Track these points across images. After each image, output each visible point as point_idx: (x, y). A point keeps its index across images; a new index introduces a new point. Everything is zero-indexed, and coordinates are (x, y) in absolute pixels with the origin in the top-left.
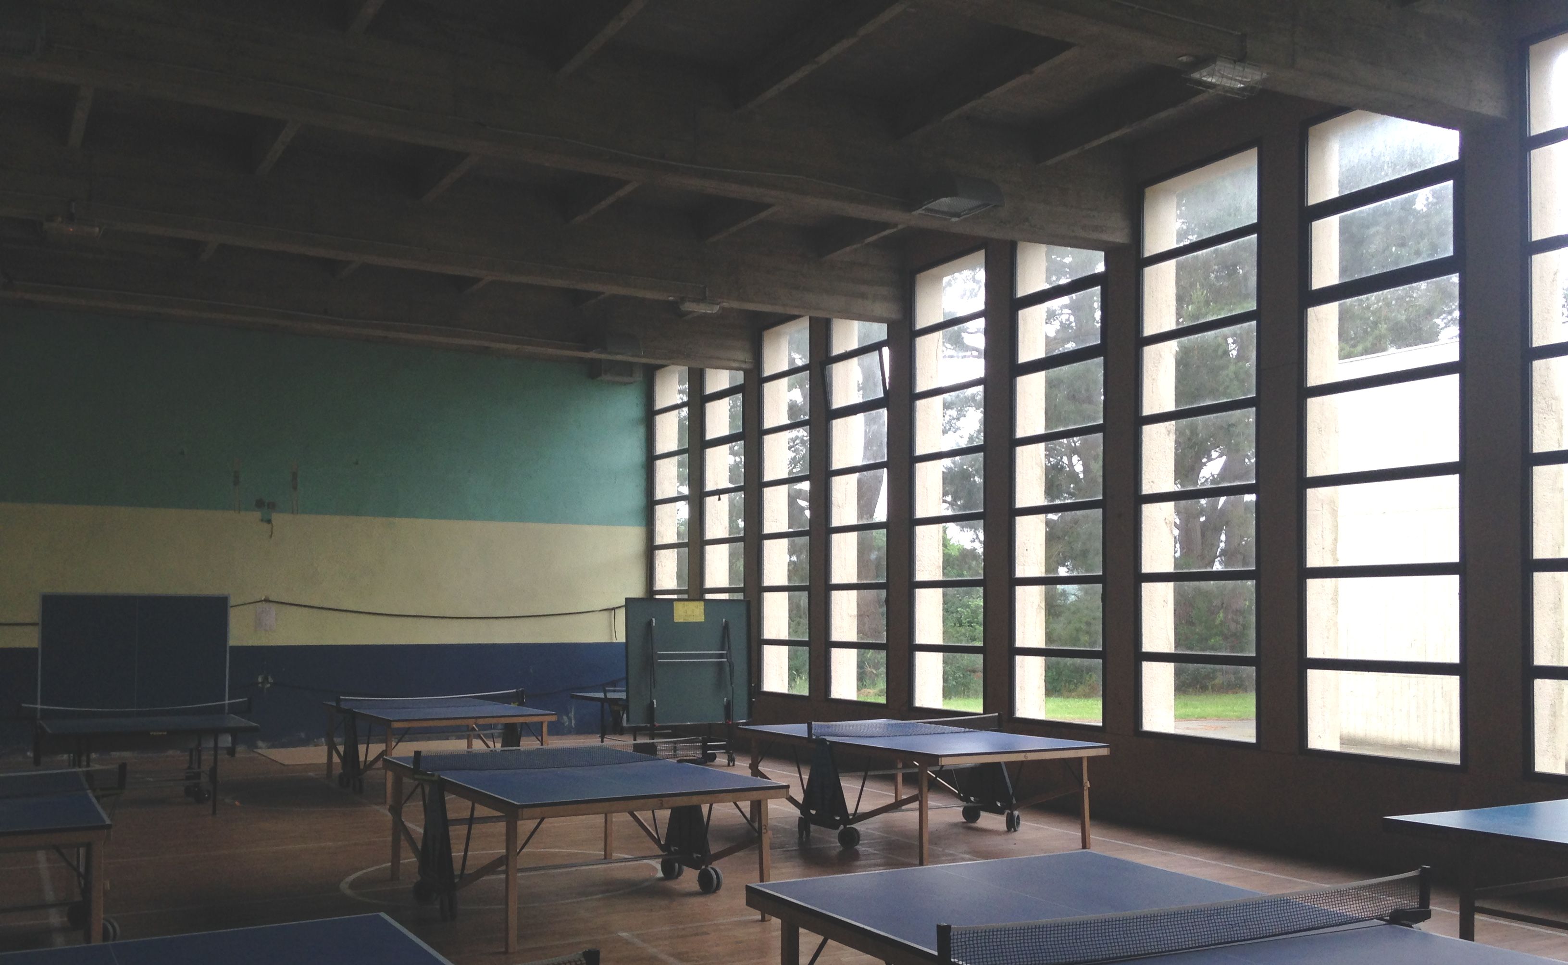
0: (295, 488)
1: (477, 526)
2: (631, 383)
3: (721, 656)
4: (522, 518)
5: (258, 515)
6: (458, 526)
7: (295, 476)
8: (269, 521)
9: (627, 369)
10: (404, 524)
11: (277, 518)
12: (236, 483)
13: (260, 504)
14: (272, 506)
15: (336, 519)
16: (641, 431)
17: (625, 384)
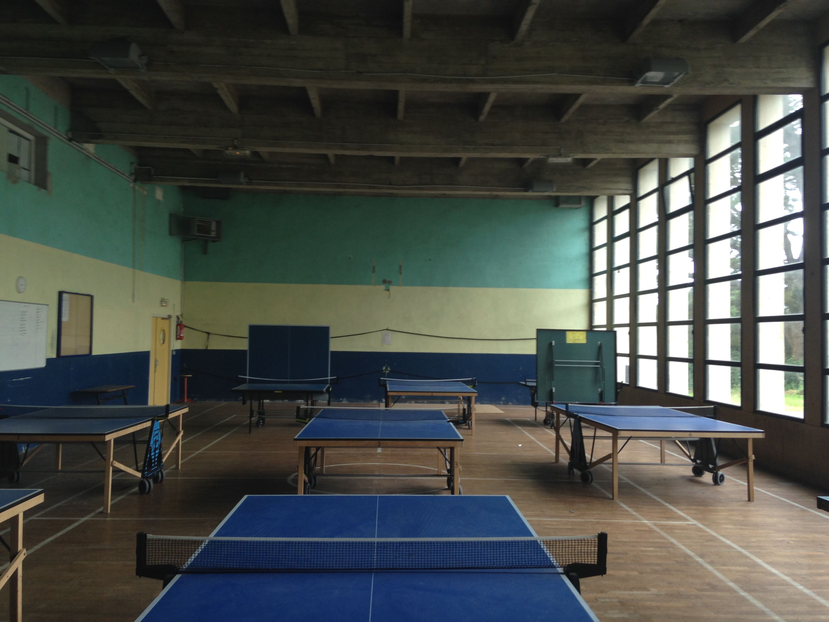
0: (401, 273)
1: (491, 291)
2: (580, 208)
3: (597, 364)
4: (515, 285)
5: (383, 287)
6: (480, 291)
7: (400, 267)
8: (388, 290)
9: (577, 200)
10: (454, 291)
11: (392, 288)
12: (374, 272)
13: (384, 282)
14: (390, 283)
15: (420, 288)
16: (586, 235)
17: (577, 208)
